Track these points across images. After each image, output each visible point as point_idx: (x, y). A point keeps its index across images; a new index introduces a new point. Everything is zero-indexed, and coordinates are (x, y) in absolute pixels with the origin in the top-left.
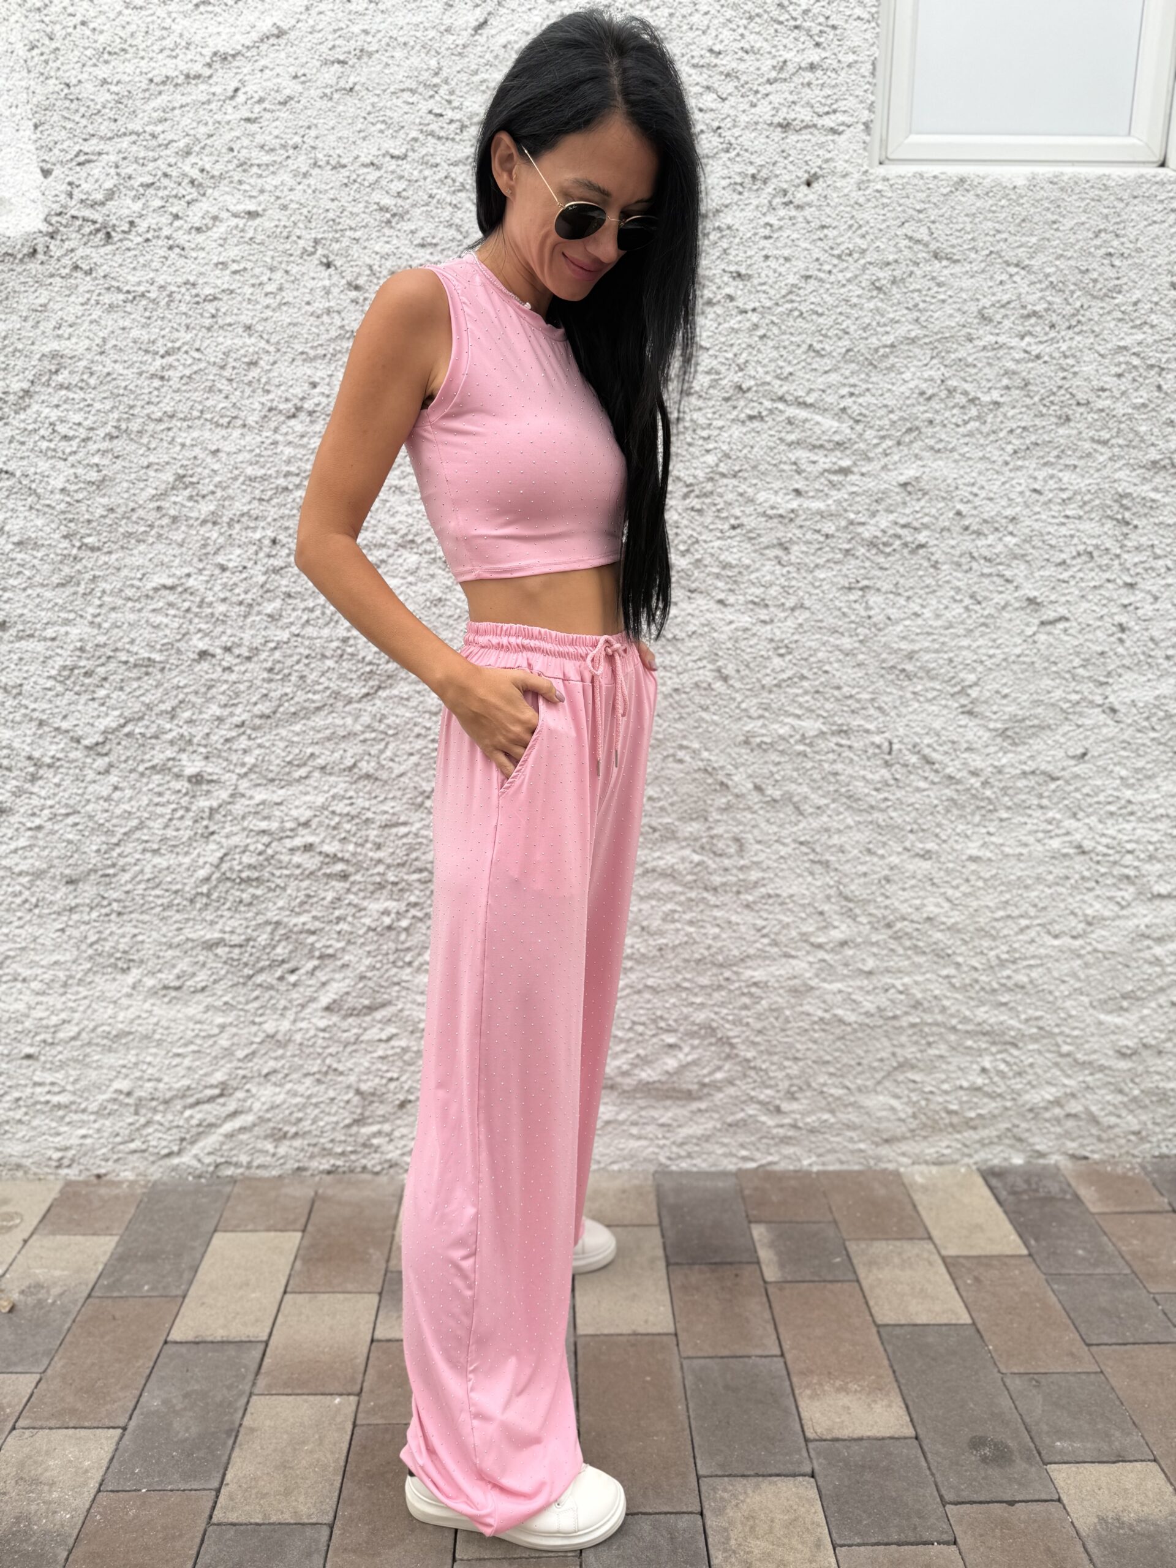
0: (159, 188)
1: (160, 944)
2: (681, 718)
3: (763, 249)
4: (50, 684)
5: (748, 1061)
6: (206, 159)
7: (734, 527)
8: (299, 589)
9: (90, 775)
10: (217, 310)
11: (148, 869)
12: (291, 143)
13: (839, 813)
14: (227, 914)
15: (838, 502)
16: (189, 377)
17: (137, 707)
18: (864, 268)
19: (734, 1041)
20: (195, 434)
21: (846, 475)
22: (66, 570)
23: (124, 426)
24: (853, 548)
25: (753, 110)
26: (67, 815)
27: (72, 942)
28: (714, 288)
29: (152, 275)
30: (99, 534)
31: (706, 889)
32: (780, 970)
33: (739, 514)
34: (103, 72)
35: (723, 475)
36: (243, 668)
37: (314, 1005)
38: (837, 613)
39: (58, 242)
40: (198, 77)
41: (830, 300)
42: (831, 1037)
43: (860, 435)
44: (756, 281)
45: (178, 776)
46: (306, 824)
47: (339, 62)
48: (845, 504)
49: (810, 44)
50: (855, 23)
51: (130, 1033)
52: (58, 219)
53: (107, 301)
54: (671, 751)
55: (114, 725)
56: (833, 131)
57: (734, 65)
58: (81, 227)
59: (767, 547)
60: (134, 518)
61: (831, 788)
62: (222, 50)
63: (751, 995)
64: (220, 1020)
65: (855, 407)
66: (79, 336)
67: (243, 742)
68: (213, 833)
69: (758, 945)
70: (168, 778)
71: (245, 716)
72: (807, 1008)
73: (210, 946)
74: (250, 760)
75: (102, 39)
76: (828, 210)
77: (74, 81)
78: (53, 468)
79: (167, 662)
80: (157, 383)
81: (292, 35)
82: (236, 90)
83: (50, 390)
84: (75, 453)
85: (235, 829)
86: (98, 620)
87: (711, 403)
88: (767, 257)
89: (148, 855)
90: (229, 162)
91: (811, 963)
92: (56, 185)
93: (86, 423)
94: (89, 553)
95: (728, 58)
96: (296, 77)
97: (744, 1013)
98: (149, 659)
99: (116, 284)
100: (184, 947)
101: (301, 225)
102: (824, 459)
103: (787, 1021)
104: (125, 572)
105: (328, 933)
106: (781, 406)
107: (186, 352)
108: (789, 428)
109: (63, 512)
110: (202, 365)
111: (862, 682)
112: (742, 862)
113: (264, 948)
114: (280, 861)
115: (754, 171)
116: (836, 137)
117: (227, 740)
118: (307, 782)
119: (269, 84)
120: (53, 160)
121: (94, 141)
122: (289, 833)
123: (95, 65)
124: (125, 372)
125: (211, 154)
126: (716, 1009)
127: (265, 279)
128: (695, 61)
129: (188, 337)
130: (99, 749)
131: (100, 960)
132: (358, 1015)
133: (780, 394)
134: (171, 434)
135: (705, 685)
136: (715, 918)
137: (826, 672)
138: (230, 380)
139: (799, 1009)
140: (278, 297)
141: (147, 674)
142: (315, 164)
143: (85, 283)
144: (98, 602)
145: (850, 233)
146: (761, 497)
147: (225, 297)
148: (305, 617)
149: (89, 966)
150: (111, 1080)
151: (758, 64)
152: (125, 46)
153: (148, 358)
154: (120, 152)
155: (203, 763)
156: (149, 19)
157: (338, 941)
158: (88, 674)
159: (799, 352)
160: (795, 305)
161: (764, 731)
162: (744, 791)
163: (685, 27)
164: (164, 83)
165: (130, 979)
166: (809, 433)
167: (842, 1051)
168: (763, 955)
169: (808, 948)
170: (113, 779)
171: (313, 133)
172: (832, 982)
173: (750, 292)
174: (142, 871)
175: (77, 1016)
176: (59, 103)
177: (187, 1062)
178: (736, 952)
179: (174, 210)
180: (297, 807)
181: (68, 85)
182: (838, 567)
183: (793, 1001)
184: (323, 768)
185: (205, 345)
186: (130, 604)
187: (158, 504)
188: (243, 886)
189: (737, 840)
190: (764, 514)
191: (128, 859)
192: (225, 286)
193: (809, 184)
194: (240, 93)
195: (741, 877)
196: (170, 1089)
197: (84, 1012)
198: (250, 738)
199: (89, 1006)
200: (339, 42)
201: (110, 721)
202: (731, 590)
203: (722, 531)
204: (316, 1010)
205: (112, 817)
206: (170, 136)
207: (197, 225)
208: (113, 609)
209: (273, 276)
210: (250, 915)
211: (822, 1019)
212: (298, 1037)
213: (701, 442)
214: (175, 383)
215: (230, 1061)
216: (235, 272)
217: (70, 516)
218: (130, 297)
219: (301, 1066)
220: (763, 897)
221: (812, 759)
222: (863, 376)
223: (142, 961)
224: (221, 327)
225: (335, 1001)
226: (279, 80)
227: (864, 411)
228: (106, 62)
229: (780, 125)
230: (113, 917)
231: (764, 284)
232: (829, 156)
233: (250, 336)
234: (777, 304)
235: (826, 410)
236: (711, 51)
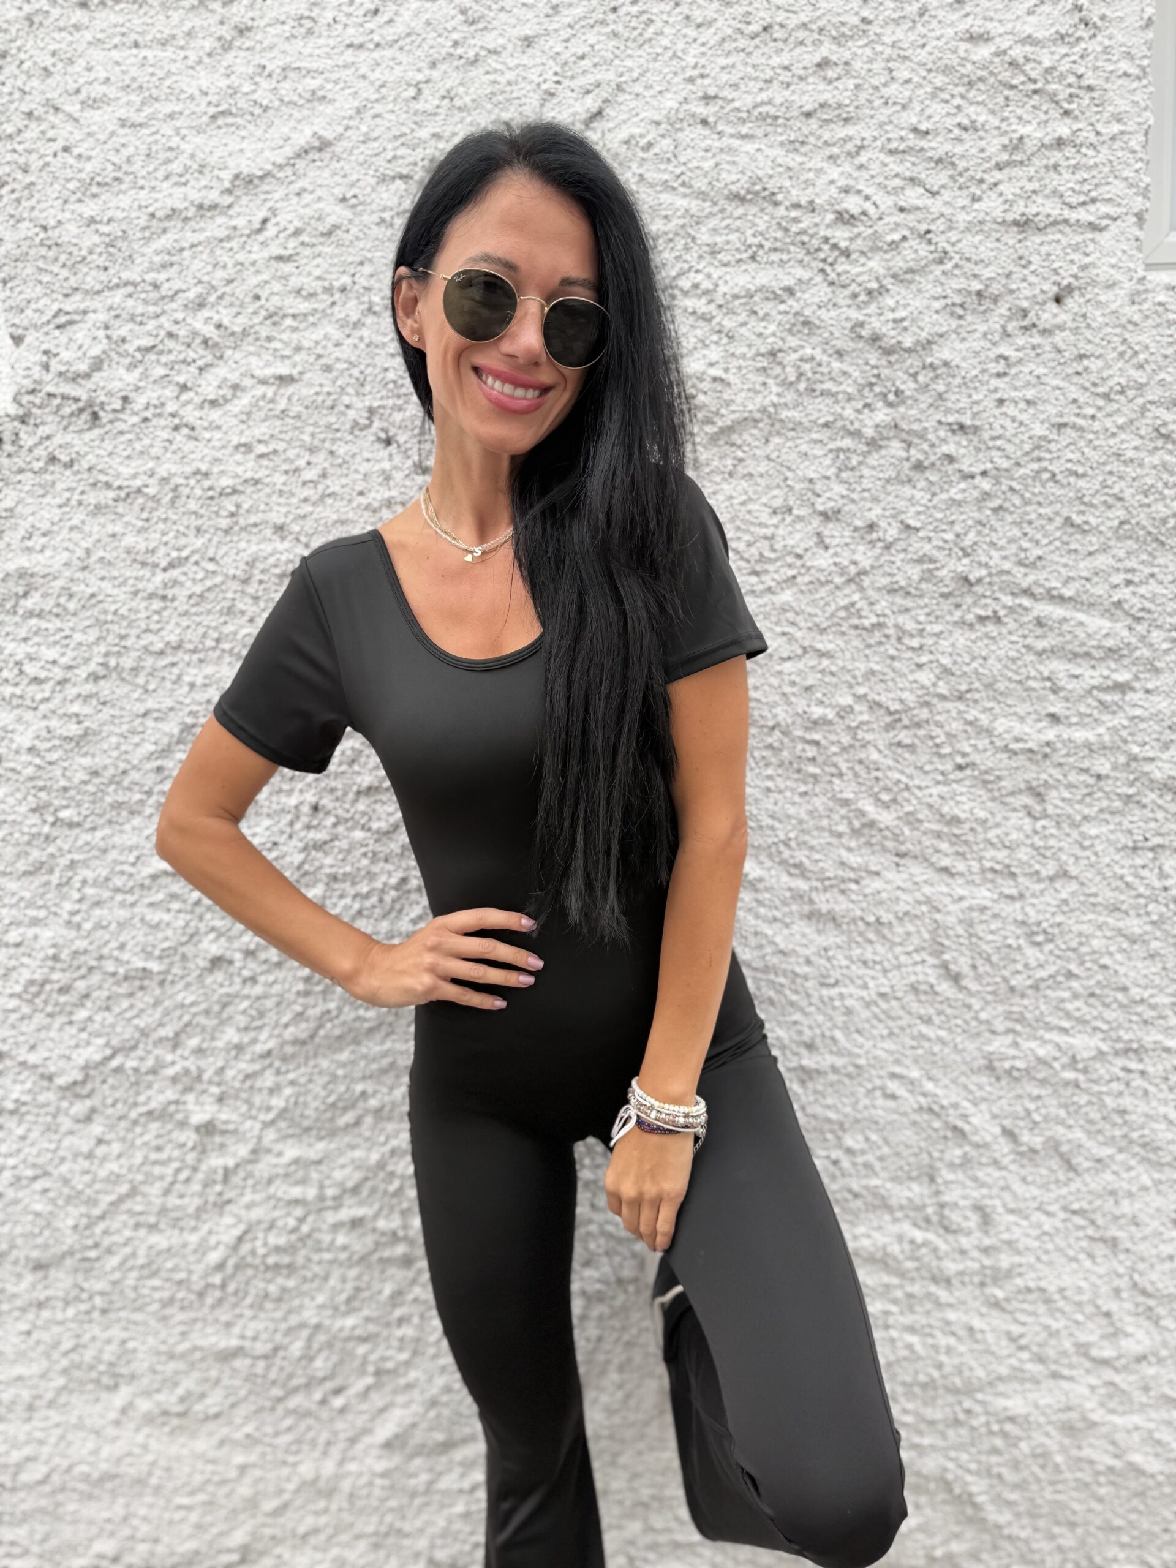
0: (161, 353)
1: (158, 1353)
2: (891, 1034)
3: (996, 390)
4: (13, 1003)
5: (999, 1527)
6: (224, 311)
7: (960, 768)
8: (348, 869)
9: (66, 1123)
10: (238, 506)
11: (142, 1252)
12: (336, 284)
13: (1130, 1169)
14: (249, 1313)
15: (1114, 730)
16: (201, 596)
17: (129, 1033)
18: (1143, 410)
19: (980, 1499)
20: (209, 670)
21: (1124, 693)
22: (36, 854)
23: (112, 662)
24: (1138, 793)
25: (976, 206)
26: (35, 1178)
27: (42, 1348)
28: (925, 446)
29: (151, 464)
30: (79, 805)
31: (934, 1279)
32: (1048, 1397)
33: (968, 749)
34: (90, 209)
35: (943, 698)
36: (271, 978)
37: (367, 1440)
38: (1119, 883)
39: (30, 428)
40: (214, 207)
41: (1094, 456)
42: (1124, 1493)
43: (1143, 638)
44: (986, 436)
45: (183, 1124)
46: (356, 1190)
47: (402, 177)
48: (1124, 733)
49: (1055, 113)
50: (1120, 82)
51: (115, 1476)
52: (31, 398)
53: (93, 501)
54: (878, 1082)
55: (98, 1057)
56: (1093, 227)
57: (948, 147)
58: (59, 407)
59: (1012, 794)
60: (126, 783)
61: (1118, 1133)
62: (246, 171)
63: (1005, 1435)
64: (239, 1459)
65: (1135, 600)
66: (55, 548)
67: (269, 1079)
68: (229, 1202)
69: (1013, 1362)
70: (169, 1126)
71: (271, 1044)
72: (1087, 1452)
73: (227, 1356)
74: (278, 1102)
75: (89, 167)
76: (1088, 334)
77: (52, 223)
78: (19, 720)
79: (167, 972)
80: (157, 605)
81: (338, 149)
82: (265, 221)
83: (17, 619)
84: (47, 700)
85: (258, 1197)
86: (77, 919)
87: (921, 602)
88: (1001, 402)
89: (142, 1232)
90: (255, 313)
91: (1093, 1388)
92: (30, 356)
93: (63, 661)
94: (67, 831)
95: (940, 139)
96: (344, 200)
97: (994, 1459)
98: (144, 970)
99: (103, 478)
100: (193, 1358)
101: (350, 390)
102: (1091, 672)
103: (1057, 1468)
104: (113, 855)
105: (387, 1339)
106: (1026, 602)
107: (197, 563)
108: (1039, 631)
109: (32, 779)
110: (218, 579)
111: (1157, 981)
112: (987, 1242)
113: (300, 1359)
114: (319, 1242)
115: (980, 287)
116: (1097, 235)
117: (247, 1077)
118: (356, 1131)
119: (308, 212)
120: (26, 323)
121: (78, 297)
122: (329, 1203)
123: (80, 201)
124: (116, 591)
125: (232, 305)
126: (953, 1454)
127: (302, 463)
128: (894, 145)
129: (199, 542)
130: (78, 1089)
131: (77, 1374)
132: (429, 1455)
133: (1025, 585)
134: (176, 670)
135: (923, 987)
136: (948, 1323)
137: (1105, 967)
138: (256, 598)
139: (1075, 1452)
140: (321, 487)
141: (142, 988)
142: (370, 309)
143: (65, 479)
144: (76, 896)
145: (1120, 364)
146: (1001, 725)
147: (249, 489)
148: (356, 906)
149: (61, 1381)
150: (91, 1540)
151: (983, 143)
152: (119, 174)
153: (146, 572)
154: (111, 308)
155: (216, 1107)
156: (150, 139)
157: (401, 1349)
158: (64, 990)
159: (1050, 527)
160: (1045, 464)
161: (1012, 1052)
162: (988, 1139)
163: (877, 103)
164: (168, 217)
165: (119, 1399)
166: (1069, 637)
167: (1140, 1512)
168: (1018, 1375)
169: (1088, 1364)
170: (97, 1128)
171: (367, 269)
172: (1124, 1413)
173: (978, 450)
174: (134, 1255)
175: (46, 1450)
176: (32, 252)
177: (194, 1517)
178: (980, 1373)
179: (181, 379)
180: (343, 1167)
181: (45, 228)
182: (1117, 819)
183: (1067, 1441)
184: (378, 1112)
185: (221, 552)
186: (119, 897)
187: (159, 763)
188: (269, 1275)
189: (978, 1208)
190: (1006, 749)
191: (116, 1238)
192: (249, 475)
193: (1058, 300)
194: (269, 225)
195: (987, 1262)
196: (172, 1554)
197: (57, 1445)
198: (278, 1072)
199: (62, 1437)
200: (402, 151)
201: (93, 1053)
202: (958, 853)
203: (943, 773)
204: (370, 1447)
205: (94, 1181)
206: (177, 285)
207: (212, 397)
208: (98, 904)
209: (314, 460)
210: (278, 1314)
211: (1111, 1469)
212: (346, 1485)
213: (909, 654)
214: (182, 605)
215: (253, 1516)
216: (262, 456)
217: (41, 783)
218: (123, 494)
219: (352, 1525)
220: (1019, 1292)
221: (1086, 1091)
222: (1144, 557)
223: (133, 1377)
224: (243, 529)
225: (397, 1436)
226: (321, 205)
227: (1148, 605)
228: (95, 196)
229: (1016, 223)
230: (96, 1315)
231: (999, 437)
232: (1087, 260)
233: (283, 539)
234: (1018, 464)
235: (1091, 605)
236: (915, 130)
